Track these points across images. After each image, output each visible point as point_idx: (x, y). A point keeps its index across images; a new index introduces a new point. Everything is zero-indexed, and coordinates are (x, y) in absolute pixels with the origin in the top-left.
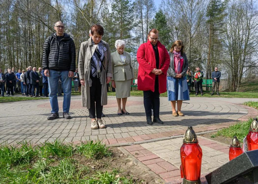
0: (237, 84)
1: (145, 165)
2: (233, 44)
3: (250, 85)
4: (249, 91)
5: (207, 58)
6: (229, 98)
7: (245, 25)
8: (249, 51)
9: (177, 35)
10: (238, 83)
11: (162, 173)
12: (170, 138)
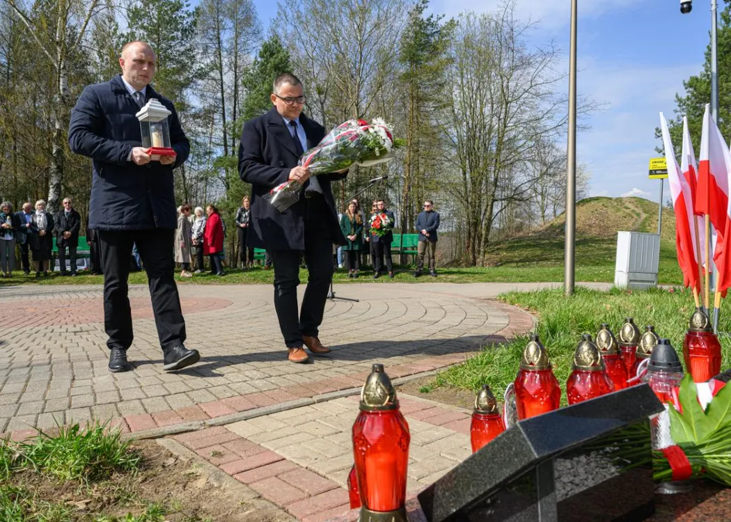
0: (479, 246)
1: (243, 483)
2: (469, 140)
3: (511, 248)
4: (509, 265)
5: (402, 175)
6: (460, 283)
7: (498, 91)
8: (508, 158)
9: (322, 107)
10: (482, 244)
11: (293, 502)
12: (310, 400)
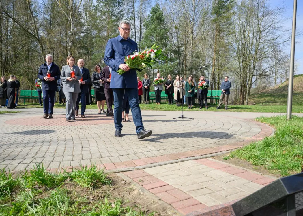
0: (245, 95)
1: (153, 193)
2: (242, 49)
3: (260, 97)
4: (259, 104)
5: (212, 64)
6: (237, 112)
7: (256, 26)
8: (260, 57)
9: (177, 35)
10: (247, 95)
11: (174, 202)
12: (177, 161)
